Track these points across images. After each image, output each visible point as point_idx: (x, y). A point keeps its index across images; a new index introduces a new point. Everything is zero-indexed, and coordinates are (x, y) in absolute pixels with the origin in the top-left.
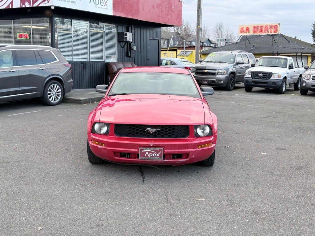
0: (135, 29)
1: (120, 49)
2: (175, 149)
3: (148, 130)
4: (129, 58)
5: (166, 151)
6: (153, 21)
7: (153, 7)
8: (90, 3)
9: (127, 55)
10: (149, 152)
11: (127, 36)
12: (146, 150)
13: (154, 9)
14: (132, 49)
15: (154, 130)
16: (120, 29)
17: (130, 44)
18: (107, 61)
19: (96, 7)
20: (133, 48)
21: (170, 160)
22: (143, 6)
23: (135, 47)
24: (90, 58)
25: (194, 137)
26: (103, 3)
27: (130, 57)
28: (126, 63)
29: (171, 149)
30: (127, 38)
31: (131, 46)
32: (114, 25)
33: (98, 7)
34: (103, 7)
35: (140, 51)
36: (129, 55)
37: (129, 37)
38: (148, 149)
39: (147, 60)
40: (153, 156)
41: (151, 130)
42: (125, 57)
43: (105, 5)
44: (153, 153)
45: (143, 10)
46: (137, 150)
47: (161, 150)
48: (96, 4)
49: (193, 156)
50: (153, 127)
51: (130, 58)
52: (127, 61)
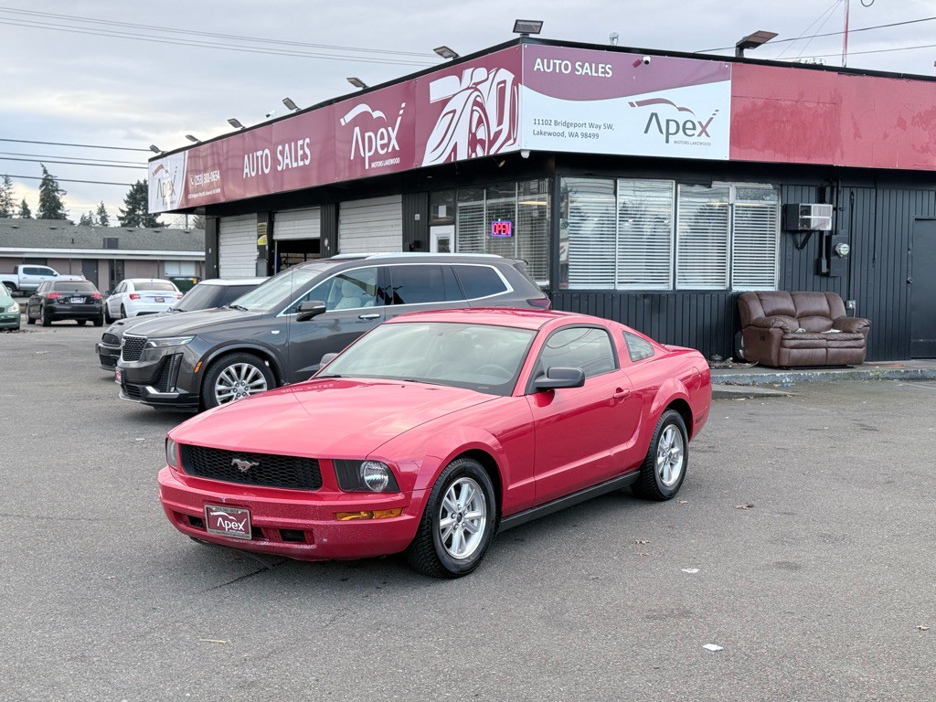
0: (852, 193)
1: (789, 253)
2: (276, 516)
3: (236, 464)
4: (824, 279)
5: (255, 518)
6: (897, 167)
7: (901, 124)
8: (646, 132)
9: (818, 271)
10: (225, 518)
11: (810, 215)
12: (218, 512)
13: (904, 128)
14: (836, 254)
15: (248, 464)
16: (792, 194)
17: (829, 238)
18: (736, 289)
19: (667, 142)
20: (837, 249)
21: (275, 544)
22: (855, 124)
23: (846, 245)
24: (677, 281)
25: (338, 491)
26: (694, 128)
27: (827, 275)
28: (807, 295)
29: (268, 516)
30: (809, 220)
31: (833, 244)
32: (770, 186)
33: (675, 142)
34: (695, 139)
35: (874, 259)
36: (824, 270)
37: (821, 217)
38: (221, 510)
39: (904, 284)
40: (231, 528)
41: (244, 465)
42: (811, 276)
43: (700, 135)
44: (231, 521)
45: (857, 135)
46: (201, 510)
47: (244, 515)
48: (668, 134)
49: (325, 540)
50: (244, 456)
51: (831, 280)
52: (810, 287)
